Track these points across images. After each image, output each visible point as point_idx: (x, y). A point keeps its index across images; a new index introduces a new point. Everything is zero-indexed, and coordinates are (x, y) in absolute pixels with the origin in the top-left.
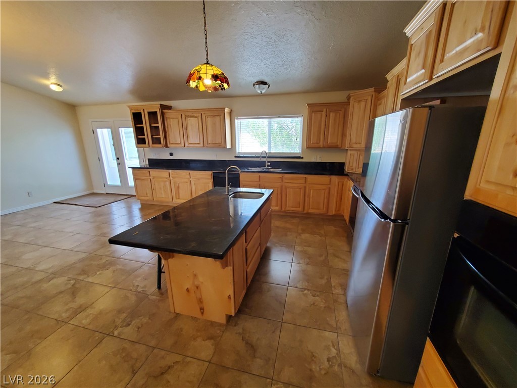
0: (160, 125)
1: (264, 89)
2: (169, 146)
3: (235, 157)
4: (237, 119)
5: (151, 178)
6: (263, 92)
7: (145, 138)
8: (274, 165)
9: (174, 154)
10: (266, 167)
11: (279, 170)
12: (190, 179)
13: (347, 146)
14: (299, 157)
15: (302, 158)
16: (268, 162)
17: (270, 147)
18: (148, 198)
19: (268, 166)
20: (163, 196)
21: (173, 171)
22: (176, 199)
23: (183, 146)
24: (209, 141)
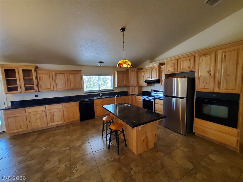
0: (34, 77)
1: (102, 65)
2: (40, 90)
3: (84, 93)
4: (84, 75)
5: (27, 114)
6: (101, 65)
7: (17, 87)
8: (104, 95)
9: (39, 96)
10: (101, 96)
11: (108, 96)
12: (63, 108)
13: (130, 85)
14: (112, 91)
15: (114, 91)
16: (101, 94)
17: (99, 88)
18: (22, 129)
19: (101, 95)
20: (39, 124)
21: (49, 105)
22: (51, 123)
23: (53, 90)
24: (72, 86)
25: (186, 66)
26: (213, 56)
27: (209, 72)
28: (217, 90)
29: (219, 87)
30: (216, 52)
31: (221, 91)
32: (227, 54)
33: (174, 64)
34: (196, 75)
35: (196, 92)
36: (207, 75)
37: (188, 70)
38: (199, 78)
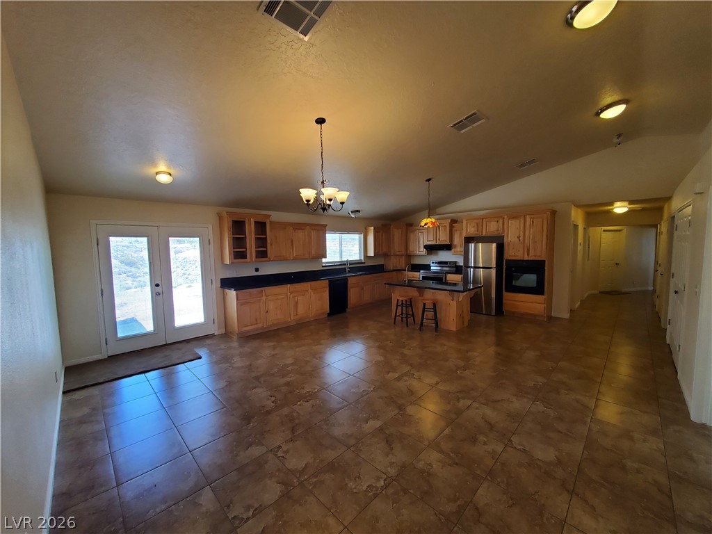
2: (272, 258)
3: (323, 266)
7: (244, 252)
9: (260, 270)
13: (392, 253)
14: (362, 263)
15: (365, 263)
16: (348, 268)
19: (348, 271)
24: (313, 252)
25: (492, 228)
26: (522, 219)
27: (519, 237)
28: (526, 258)
29: (528, 254)
30: (525, 216)
31: (530, 259)
32: (534, 220)
33: (477, 224)
34: (505, 240)
35: (506, 260)
36: (517, 240)
37: (496, 234)
38: (509, 244)
